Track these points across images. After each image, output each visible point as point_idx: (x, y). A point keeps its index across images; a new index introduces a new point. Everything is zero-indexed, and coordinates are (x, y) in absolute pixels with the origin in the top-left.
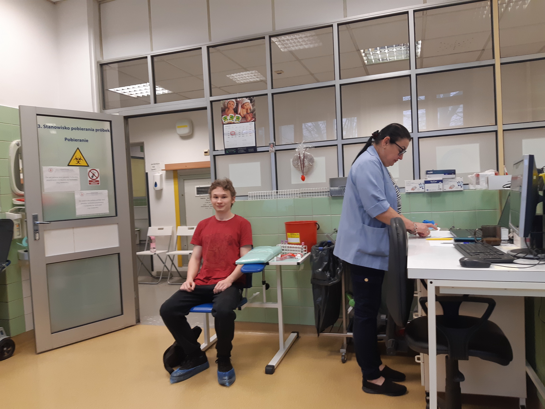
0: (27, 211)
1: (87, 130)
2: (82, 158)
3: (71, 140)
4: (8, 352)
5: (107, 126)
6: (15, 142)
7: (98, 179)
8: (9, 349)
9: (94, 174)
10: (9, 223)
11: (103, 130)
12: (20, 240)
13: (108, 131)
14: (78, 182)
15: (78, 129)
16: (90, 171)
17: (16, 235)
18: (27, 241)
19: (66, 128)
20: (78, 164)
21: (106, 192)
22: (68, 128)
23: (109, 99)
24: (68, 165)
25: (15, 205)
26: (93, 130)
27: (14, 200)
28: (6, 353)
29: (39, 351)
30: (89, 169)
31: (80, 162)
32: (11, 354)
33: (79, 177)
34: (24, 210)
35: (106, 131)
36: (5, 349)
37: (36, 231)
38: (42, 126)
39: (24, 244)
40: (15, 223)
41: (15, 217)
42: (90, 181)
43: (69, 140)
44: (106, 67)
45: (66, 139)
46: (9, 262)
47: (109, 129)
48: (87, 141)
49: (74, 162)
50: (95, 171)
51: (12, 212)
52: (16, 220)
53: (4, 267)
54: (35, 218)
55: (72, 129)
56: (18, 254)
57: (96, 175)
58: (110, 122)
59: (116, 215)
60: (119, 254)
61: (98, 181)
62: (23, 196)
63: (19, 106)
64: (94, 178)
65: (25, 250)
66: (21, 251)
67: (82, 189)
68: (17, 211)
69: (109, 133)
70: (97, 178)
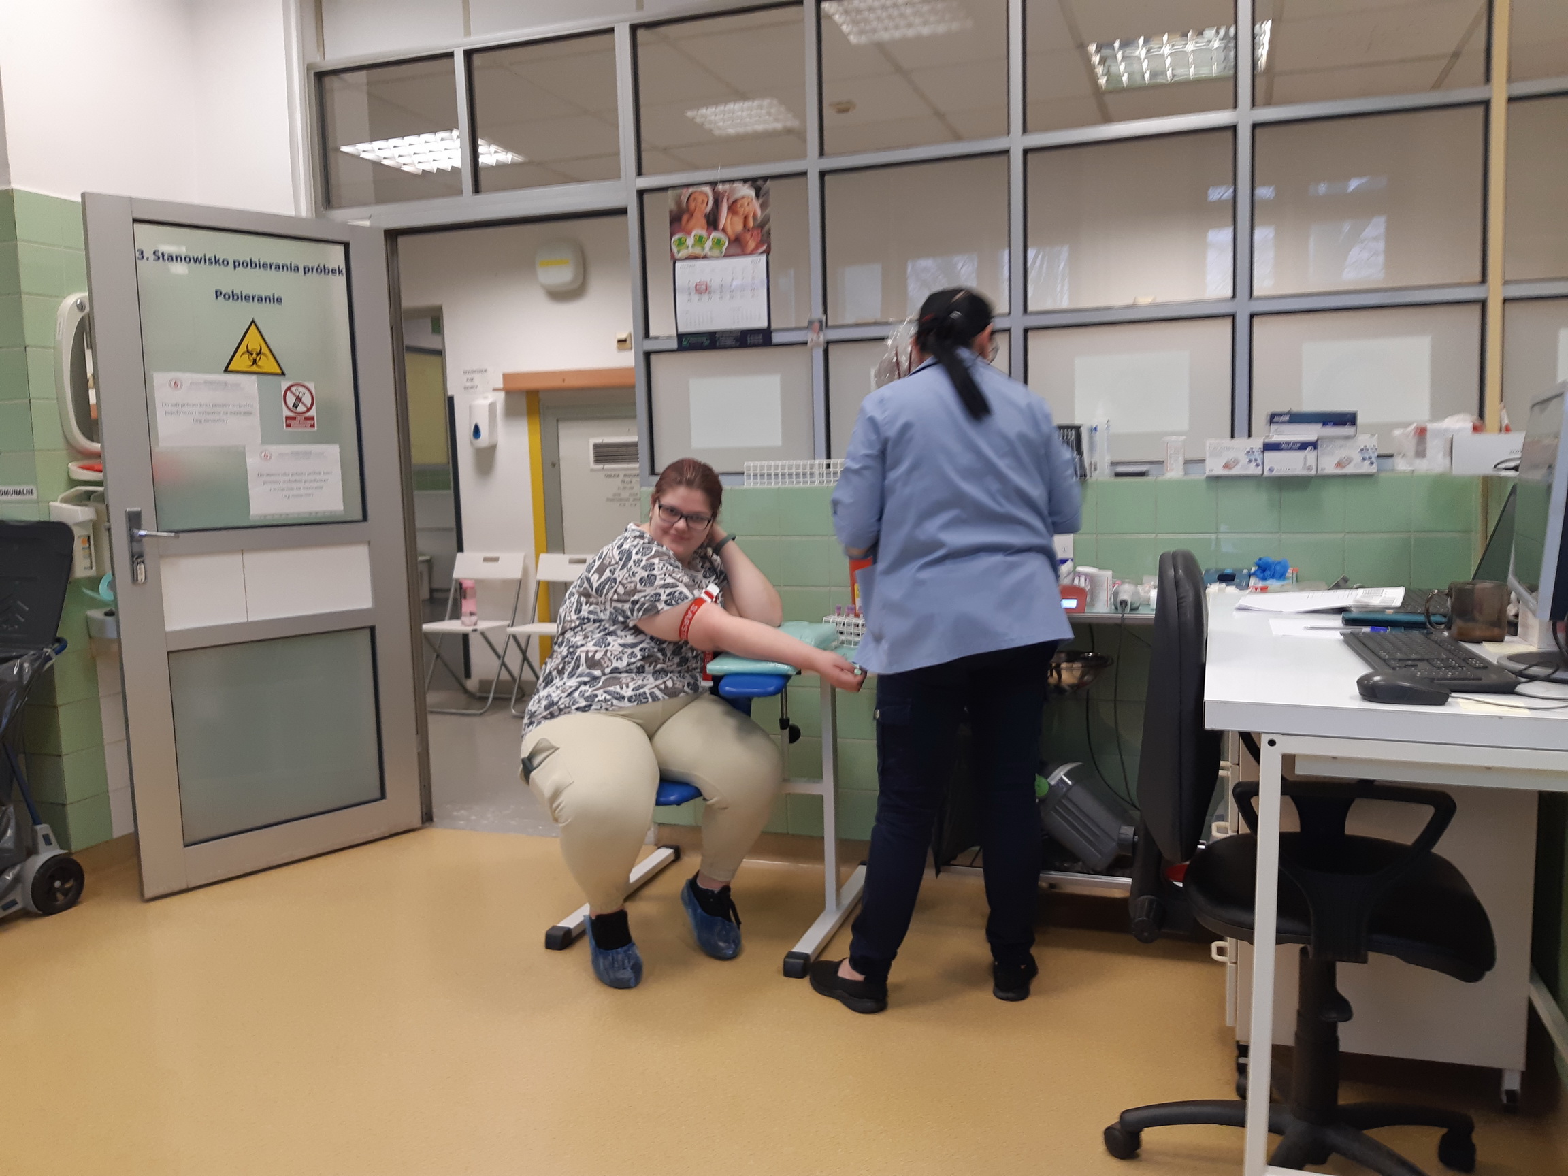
0: (112, 499)
1: (278, 267)
2: (265, 350)
3: (233, 296)
4: (66, 893)
5: (335, 257)
6: (72, 300)
7: (313, 413)
8: (68, 885)
9: (299, 399)
10: (59, 533)
11: (324, 270)
12: (94, 583)
13: (340, 272)
14: (256, 420)
15: (251, 264)
16: (289, 388)
17: (82, 567)
18: (112, 586)
19: (217, 262)
20: (254, 368)
21: (333, 451)
22: (225, 263)
23: (342, 176)
24: (226, 370)
25: (74, 483)
26: (297, 269)
27: (73, 466)
28: (60, 896)
29: (149, 893)
30: (285, 385)
31: (259, 364)
32: (73, 900)
33: (256, 406)
34: (101, 498)
35: (333, 271)
36: (57, 884)
37: (137, 558)
38: (148, 253)
39: (104, 592)
40: (78, 533)
41: (77, 515)
42: (287, 418)
43: (227, 297)
44: (331, 83)
45: (218, 294)
46: (61, 644)
47: (343, 266)
48: (279, 300)
49: (242, 362)
50: (301, 389)
51: (66, 500)
52: (80, 524)
53: (49, 658)
54: (134, 520)
55: (236, 265)
56: (88, 622)
57: (307, 400)
58: (347, 246)
59: (365, 518)
60: (372, 629)
61: (312, 418)
62: (98, 455)
63: (83, 195)
64: (301, 408)
65: (107, 609)
66: (97, 614)
67: (265, 441)
68: (84, 499)
69: (343, 279)
70: (309, 410)
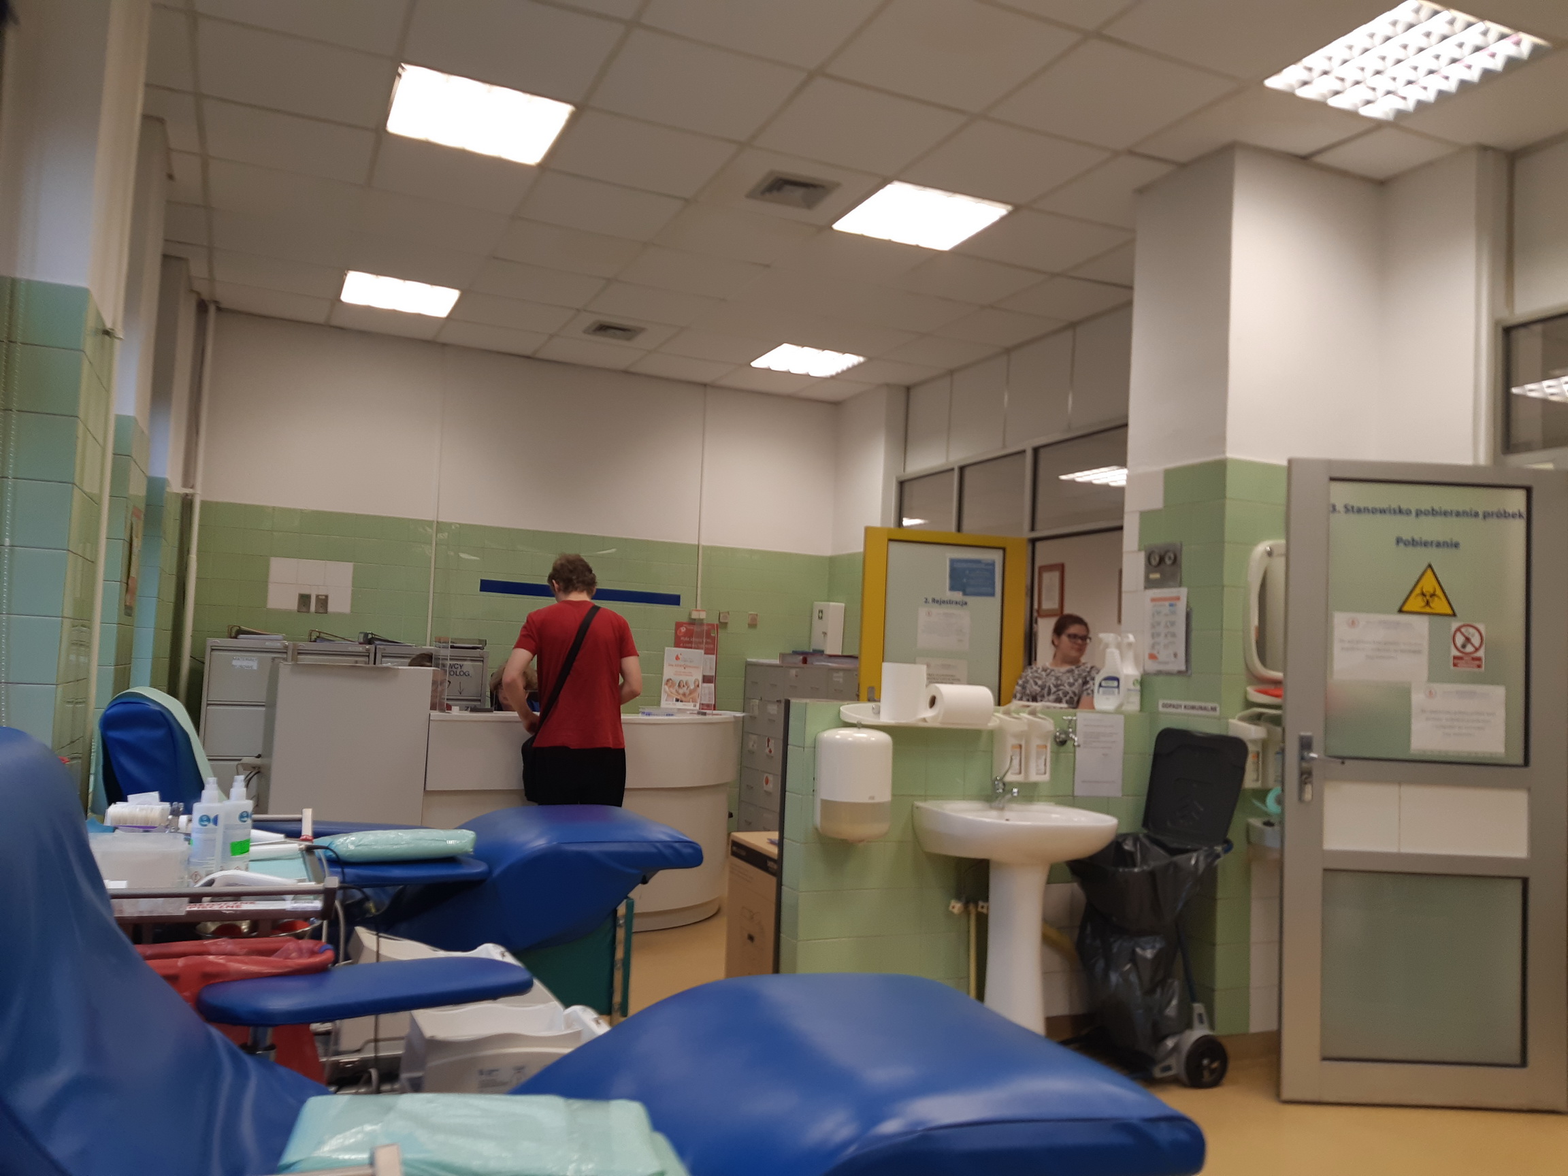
0: (1289, 722)
1: (1458, 514)
2: (1439, 592)
3: (1414, 543)
4: (1212, 1071)
5: (1516, 500)
6: (1263, 547)
7: (1481, 653)
8: (1215, 1065)
9: (1468, 640)
10: (1236, 747)
11: (1504, 515)
12: (1262, 794)
13: (1520, 516)
14: (1424, 659)
15: (1434, 513)
16: (1459, 630)
17: (1250, 781)
18: (1280, 801)
19: (1400, 511)
20: (1428, 610)
21: (1499, 692)
22: (1408, 512)
23: (1527, 427)
24: (1401, 611)
25: (1249, 704)
26: (1476, 515)
27: (1250, 689)
28: (1206, 1074)
29: (1287, 1094)
30: (1455, 625)
31: (1432, 605)
32: (1216, 1080)
33: (1425, 644)
34: (1276, 721)
35: (1513, 516)
36: (1205, 1062)
37: (1305, 776)
38: (1340, 507)
39: (1271, 804)
40: (1252, 748)
41: (1251, 733)
42: (1455, 658)
43: (1406, 543)
45: (1399, 541)
46: (1228, 845)
47: (1523, 509)
48: (1456, 545)
49: (1416, 603)
50: (1472, 630)
51: (1242, 719)
52: (1254, 741)
53: (1218, 856)
54: (1306, 744)
55: (1419, 513)
56: (1248, 829)
57: (1476, 640)
58: (1529, 490)
59: (1526, 762)
60: (1525, 882)
61: (1479, 659)
62: (1277, 683)
63: (1290, 461)
64: (1469, 649)
65: (1266, 819)
66: (1256, 822)
67: (1431, 679)
68: (1257, 719)
69: (1520, 525)
70: (1477, 650)
